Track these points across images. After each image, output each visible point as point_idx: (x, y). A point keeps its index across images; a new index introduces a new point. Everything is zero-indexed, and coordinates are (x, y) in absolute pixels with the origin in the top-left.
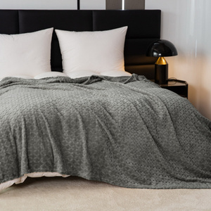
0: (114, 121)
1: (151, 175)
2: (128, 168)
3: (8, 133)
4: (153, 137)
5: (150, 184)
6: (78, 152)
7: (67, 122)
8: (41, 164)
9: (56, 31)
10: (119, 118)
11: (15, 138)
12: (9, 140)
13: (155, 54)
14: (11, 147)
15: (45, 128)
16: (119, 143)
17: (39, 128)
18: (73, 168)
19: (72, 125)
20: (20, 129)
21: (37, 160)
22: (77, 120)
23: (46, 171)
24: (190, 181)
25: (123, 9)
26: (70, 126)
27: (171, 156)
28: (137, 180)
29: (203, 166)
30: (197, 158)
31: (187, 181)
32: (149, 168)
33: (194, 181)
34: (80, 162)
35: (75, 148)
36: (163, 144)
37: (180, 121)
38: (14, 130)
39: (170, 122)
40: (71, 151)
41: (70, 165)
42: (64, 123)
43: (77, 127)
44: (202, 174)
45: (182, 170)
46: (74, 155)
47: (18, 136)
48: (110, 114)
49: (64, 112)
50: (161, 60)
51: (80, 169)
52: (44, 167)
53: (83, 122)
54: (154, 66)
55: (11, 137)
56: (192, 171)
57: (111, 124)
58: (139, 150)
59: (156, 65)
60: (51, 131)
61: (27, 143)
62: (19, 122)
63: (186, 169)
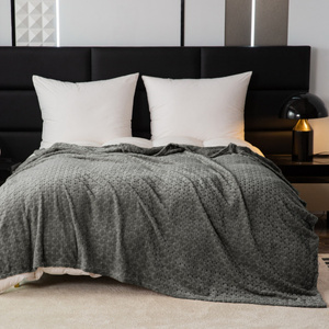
0: (161, 206)
1: (210, 283)
2: (178, 271)
3: (20, 214)
4: (216, 230)
5: (208, 294)
6: (111, 244)
7: (98, 203)
8: (60, 256)
9: (144, 77)
10: (169, 202)
11: (29, 221)
12: (22, 223)
13: (291, 114)
14: (23, 231)
15: (68, 209)
16: (168, 236)
17: (60, 209)
18: (103, 266)
19: (105, 207)
20: (36, 209)
21: (55, 251)
22: (111, 202)
23: (67, 266)
24: (266, 295)
25: (252, 45)
26: (101, 210)
27: (243, 259)
28: (190, 288)
29: (290, 276)
30: (282, 264)
31: (262, 295)
32: (208, 273)
33: (271, 296)
34: (113, 258)
35: (106, 239)
36: (231, 241)
37: (259, 210)
38: (29, 211)
39: (243, 211)
40: (101, 242)
41: (99, 260)
42: (94, 205)
43: (111, 211)
44: (286, 287)
45: (258, 280)
46: (105, 248)
47: (33, 219)
48: (158, 196)
49: (96, 190)
50: (302, 124)
51: (113, 268)
52: (64, 261)
53: (120, 204)
54: (290, 133)
55: (24, 220)
56: (271, 282)
57: (159, 209)
58: (194, 247)
59: (294, 132)
60: (75, 214)
61: (43, 227)
62: (36, 200)
63: (263, 278)
